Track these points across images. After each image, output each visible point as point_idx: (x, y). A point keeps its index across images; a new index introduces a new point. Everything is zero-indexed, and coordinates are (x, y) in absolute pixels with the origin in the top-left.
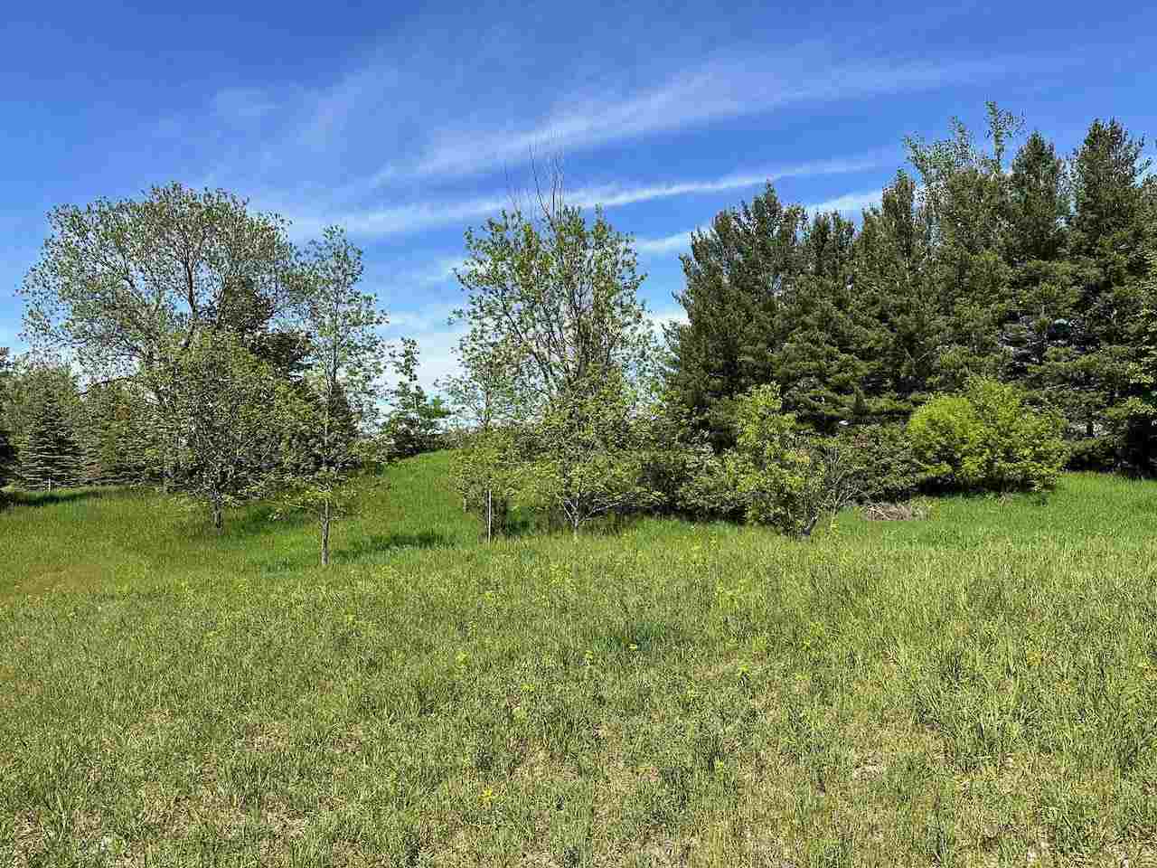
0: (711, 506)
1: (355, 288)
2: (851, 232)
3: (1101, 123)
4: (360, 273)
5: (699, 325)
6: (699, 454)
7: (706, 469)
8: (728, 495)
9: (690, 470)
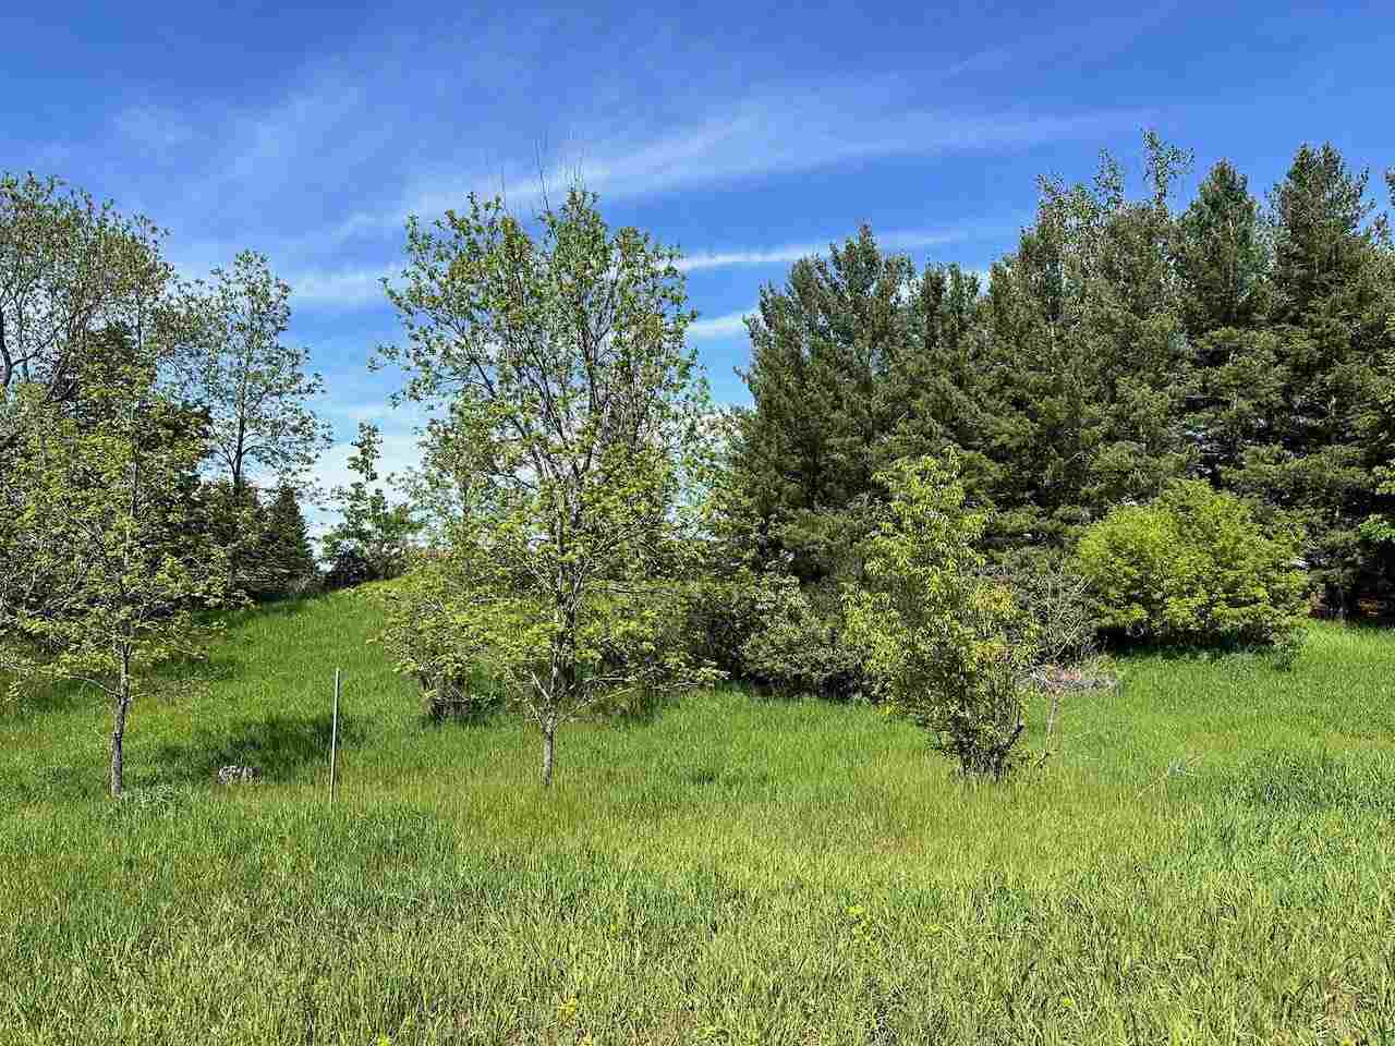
0: (796, 671)
1: (279, 340)
2: (975, 288)
3: (1309, 149)
4: (284, 319)
5: (770, 408)
6: (777, 588)
7: (789, 610)
8: (822, 655)
9: (762, 613)
